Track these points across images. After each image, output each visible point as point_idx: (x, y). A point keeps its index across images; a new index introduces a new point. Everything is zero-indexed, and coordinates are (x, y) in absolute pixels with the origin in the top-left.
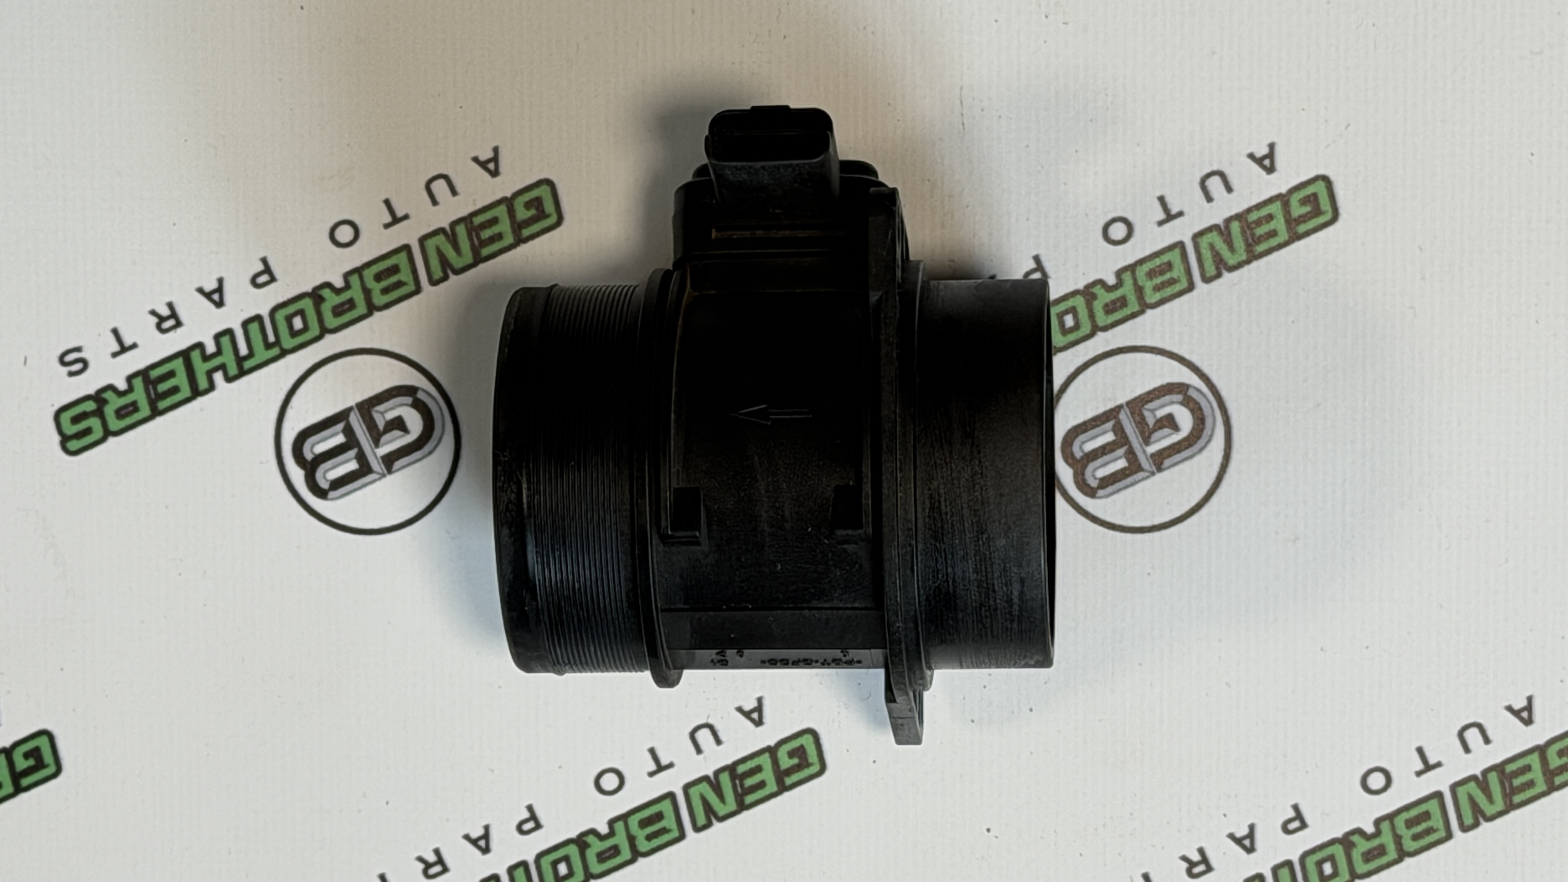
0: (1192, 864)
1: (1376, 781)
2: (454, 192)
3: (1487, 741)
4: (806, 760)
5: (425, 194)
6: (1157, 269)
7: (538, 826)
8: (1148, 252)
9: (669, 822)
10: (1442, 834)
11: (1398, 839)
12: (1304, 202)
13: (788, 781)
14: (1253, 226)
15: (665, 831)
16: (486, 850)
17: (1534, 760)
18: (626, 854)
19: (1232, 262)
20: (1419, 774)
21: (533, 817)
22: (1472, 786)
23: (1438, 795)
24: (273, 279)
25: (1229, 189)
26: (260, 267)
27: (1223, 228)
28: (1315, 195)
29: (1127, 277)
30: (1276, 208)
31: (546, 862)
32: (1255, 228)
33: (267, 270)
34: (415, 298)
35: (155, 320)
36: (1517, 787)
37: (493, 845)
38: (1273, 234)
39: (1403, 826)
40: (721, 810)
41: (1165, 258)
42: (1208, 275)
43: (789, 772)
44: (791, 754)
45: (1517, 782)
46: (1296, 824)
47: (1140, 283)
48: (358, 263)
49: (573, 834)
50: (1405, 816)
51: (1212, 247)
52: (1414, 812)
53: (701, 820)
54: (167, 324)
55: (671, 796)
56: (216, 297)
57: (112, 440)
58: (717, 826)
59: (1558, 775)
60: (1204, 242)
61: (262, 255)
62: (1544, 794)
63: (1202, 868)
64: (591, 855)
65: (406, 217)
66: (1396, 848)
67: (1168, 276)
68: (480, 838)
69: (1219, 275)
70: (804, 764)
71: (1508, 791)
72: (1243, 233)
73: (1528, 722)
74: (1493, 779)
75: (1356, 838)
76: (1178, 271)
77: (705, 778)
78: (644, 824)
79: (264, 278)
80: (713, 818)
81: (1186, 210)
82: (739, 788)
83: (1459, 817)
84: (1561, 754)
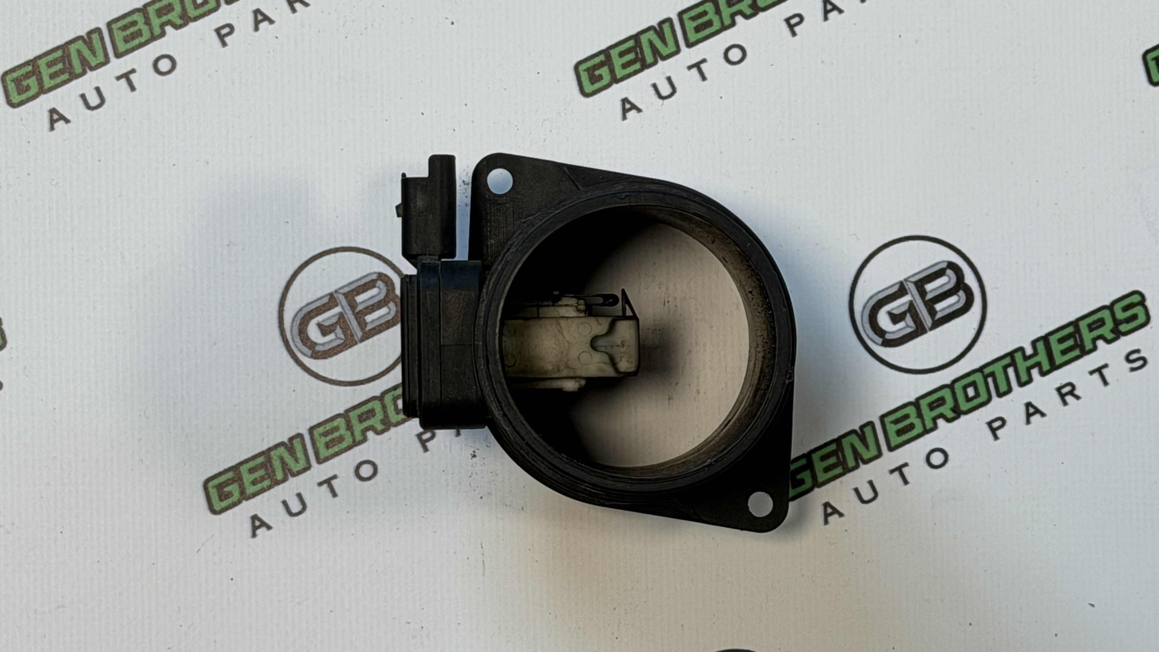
0: (300, 1)
1: (164, 65)
2: (857, 490)
3: (83, 96)
4: (588, 73)
5: (878, 489)
6: (336, 443)
7: (788, 20)
8: (344, 455)
9: (690, 25)
10: (114, 26)
11: (148, 22)
12: (229, 495)
13: (602, 57)
14: (266, 476)
15: (693, 19)
16: (826, 1)
17: (48, 83)
19: (282, 449)
20: (133, 71)
21: (791, 27)
22: (93, 63)
23: (118, 55)
24: (990, 424)
25: (285, 503)
26: (999, 433)
27: (289, 475)
28: (221, 500)
29: (358, 437)
30: (250, 489)
32: (264, 475)
33: (994, 431)
34: (884, 411)
35: (1076, 392)
36: (60, 62)
38: (251, 471)
39: (143, 32)
40: (651, 35)
41: (331, 451)
42: (299, 439)
43: (601, 65)
44: (600, 78)
45: (60, 66)
46: (224, 31)
47: (349, 433)
48: (927, 436)
49: (761, 15)
50: (142, 39)
51: (297, 460)
52: (136, 42)
53: (666, 27)
54: (1068, 389)
55: (689, 45)
56: (1031, 410)
57: (1107, 303)
58: (654, 23)
59: (30, 72)
60: (302, 464)
61: (998, 442)
62: (40, 57)
64: (748, 0)
65: (892, 472)
66: (148, 15)
67: (328, 438)
68: (831, 11)
69: (291, 439)
70: (591, 71)
71: (66, 59)
72: (274, 471)
73: (53, 111)
74: (78, 68)
75: (179, 22)
76: (321, 442)
77: (664, 58)
78: (709, 24)
79: (996, 425)
80: (658, 29)
81: (316, 487)
82: (639, 51)
83: (102, 39)
84: (28, 88)
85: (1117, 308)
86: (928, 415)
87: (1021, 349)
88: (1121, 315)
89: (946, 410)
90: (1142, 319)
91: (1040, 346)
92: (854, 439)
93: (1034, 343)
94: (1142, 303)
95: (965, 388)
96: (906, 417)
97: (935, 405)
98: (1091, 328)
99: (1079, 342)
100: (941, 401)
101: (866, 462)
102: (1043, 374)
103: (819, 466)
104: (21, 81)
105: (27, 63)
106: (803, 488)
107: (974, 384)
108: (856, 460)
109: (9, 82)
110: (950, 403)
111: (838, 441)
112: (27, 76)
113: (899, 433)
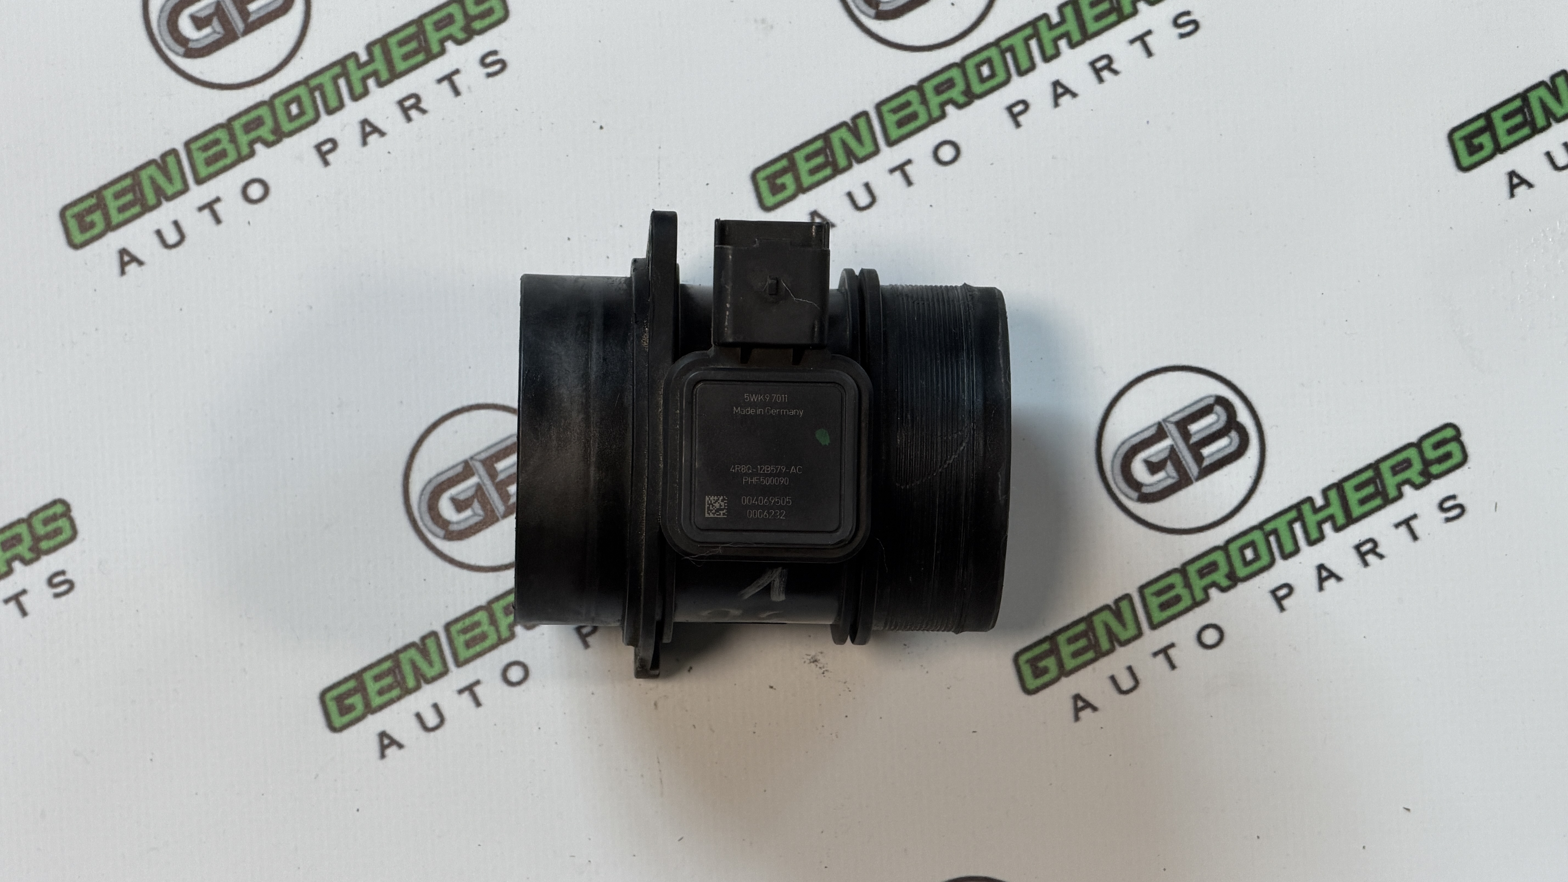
0: (417, 106)
1: (255, 191)
2: (1113, 679)
3: (159, 233)
4: (769, 183)
5: (1140, 675)
6: (478, 641)
7: (1010, 109)
8: (488, 656)
9: (891, 119)
10: (194, 146)
11: (233, 139)
12: (351, 708)
13: (784, 163)
14: (395, 684)
15: (894, 111)
16: (1056, 84)
17: (116, 218)
18: (929, 87)
19: (413, 653)
20: (218, 200)
21: (1015, 117)
22: (170, 190)
23: (199, 181)
24: (1274, 592)
25: (418, 716)
26: (1285, 603)
27: (422, 681)
28: (342, 715)
29: (505, 633)
30: (376, 701)
31: (1001, 76)
32: (393, 683)
33: (1279, 601)
34: (1144, 581)
35: (1378, 550)
36: (129, 191)
37: (1049, 90)
38: (377, 678)
39: (229, 152)
40: (844, 133)
41: (472, 652)
42: (432, 638)
43: (783, 172)
44: (783, 187)
45: (129, 197)
46: (326, 148)
47: (492, 628)
48: (1198, 611)
49: (977, 103)
50: (227, 161)
51: (431, 664)
52: (221, 164)
53: (862, 122)
54: (1368, 546)
55: (891, 143)
56: (1324, 574)
57: (1414, 439)
58: (847, 117)
59: (94, 205)
60: (438, 668)
61: (1285, 613)
62: (105, 187)
63: (408, 104)
64: (960, 86)
65: (1156, 654)
66: (234, 131)
67: (469, 636)
68: (1062, 95)
69: (424, 639)
70: (771, 179)
71: (137, 188)
72: (404, 678)
73: (123, 252)
74: (151, 199)
75: (271, 138)
76: (460, 640)
77: (860, 161)
78: (914, 116)
79: (1282, 593)
80: (851, 125)
81: (456, 696)
82: (829, 153)
83: (179, 162)
84: (92, 225)
85: (1427, 445)
86: (1198, 584)
87: (1310, 500)
88: (1431, 454)
89: (1219, 577)
90: (1457, 457)
91: (1333, 495)
92: (1107, 616)
93: (1325, 492)
94: (1457, 437)
95: (1242, 549)
96: (1171, 587)
97: (1205, 571)
98: (1395, 471)
99: (1380, 489)
100: (1213, 567)
101: (1124, 643)
102: (1337, 529)
103: (1066, 650)
104: (84, 217)
105: (90, 195)
106: (1046, 678)
107: (1252, 544)
108: (1111, 642)
109: (69, 218)
110: (1224, 568)
111: (1088, 619)
112: (90, 211)
113: (1163, 606)
